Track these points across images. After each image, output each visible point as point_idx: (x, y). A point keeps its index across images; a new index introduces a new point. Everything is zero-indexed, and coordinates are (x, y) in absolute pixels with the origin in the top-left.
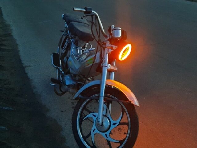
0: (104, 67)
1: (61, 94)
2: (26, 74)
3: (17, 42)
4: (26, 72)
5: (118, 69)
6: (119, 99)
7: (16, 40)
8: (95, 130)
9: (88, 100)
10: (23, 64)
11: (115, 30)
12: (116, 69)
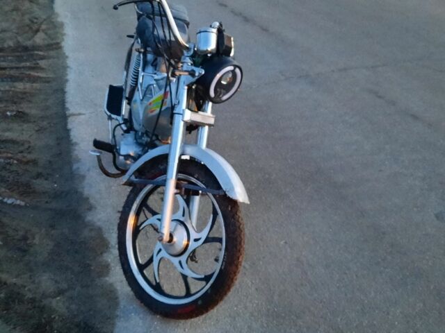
0: (177, 115)
1: (117, 174)
2: (68, 131)
3: (68, 62)
4: (69, 126)
5: (215, 121)
6: (207, 187)
7: (67, 57)
8: (160, 250)
9: (149, 187)
10: (68, 109)
11: (202, 33)
12: (212, 121)
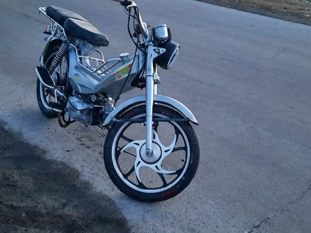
0: (149, 77)
6: (170, 117)
8: (139, 162)
9: (126, 124)
11: (159, 28)
